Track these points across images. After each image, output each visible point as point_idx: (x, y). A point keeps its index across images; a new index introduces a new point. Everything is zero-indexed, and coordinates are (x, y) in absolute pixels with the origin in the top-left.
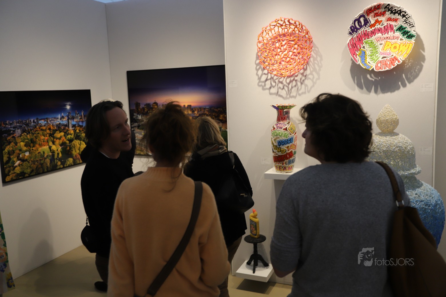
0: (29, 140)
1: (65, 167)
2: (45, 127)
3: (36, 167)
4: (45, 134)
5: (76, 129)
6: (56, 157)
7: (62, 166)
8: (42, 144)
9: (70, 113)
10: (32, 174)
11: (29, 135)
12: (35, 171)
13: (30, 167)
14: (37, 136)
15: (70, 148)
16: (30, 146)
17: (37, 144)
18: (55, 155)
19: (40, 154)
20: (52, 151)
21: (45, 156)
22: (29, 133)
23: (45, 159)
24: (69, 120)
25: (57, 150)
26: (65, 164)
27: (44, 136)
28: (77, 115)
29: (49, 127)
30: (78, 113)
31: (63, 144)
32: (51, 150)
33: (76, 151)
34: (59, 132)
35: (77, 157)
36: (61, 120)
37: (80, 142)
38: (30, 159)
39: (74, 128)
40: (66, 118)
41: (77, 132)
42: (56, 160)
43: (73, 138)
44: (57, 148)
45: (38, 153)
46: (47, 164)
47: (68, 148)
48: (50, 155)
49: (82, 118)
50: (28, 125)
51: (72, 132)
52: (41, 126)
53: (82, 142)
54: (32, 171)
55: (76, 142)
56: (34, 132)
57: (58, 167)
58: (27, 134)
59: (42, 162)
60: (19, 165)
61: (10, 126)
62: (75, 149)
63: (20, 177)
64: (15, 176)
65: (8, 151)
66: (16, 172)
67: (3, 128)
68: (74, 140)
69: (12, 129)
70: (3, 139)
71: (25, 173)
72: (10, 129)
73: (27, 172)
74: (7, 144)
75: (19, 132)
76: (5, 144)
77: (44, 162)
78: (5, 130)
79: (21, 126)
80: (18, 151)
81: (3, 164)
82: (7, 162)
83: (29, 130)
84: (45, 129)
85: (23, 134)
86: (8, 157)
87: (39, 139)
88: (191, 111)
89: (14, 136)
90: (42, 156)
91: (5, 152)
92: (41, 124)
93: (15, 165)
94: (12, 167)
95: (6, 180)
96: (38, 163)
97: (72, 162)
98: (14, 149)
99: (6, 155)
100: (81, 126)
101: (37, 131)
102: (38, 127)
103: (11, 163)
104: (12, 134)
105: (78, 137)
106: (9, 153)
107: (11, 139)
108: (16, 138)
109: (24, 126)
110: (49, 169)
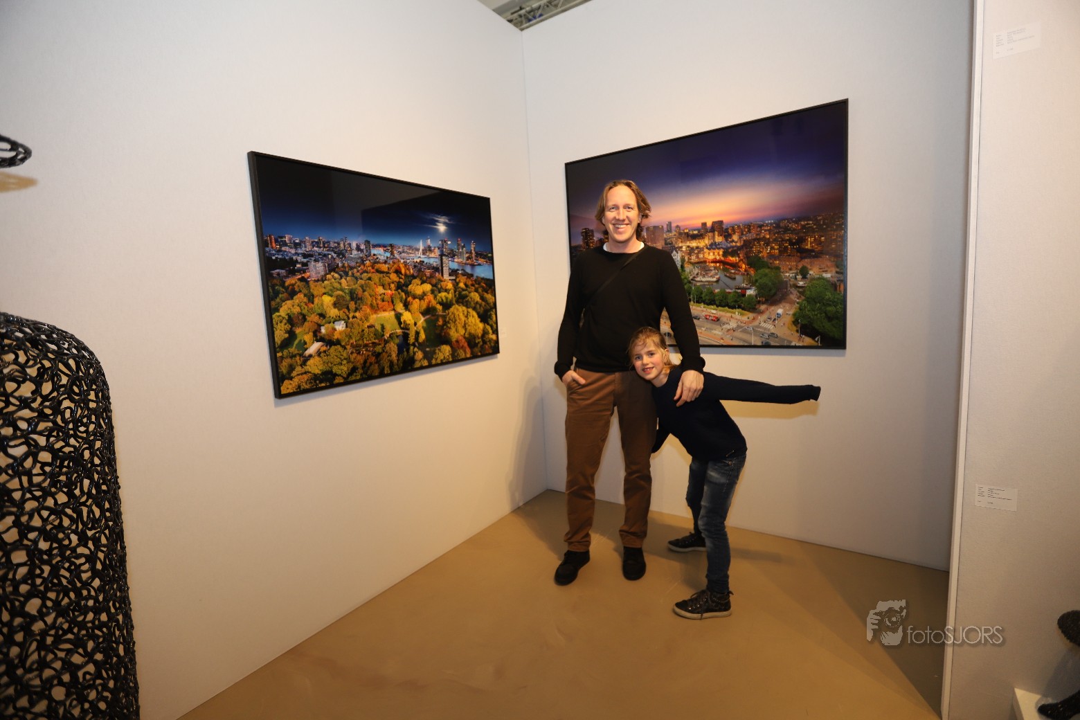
0: (345, 293)
1: (432, 364)
2: (387, 266)
3: (362, 361)
4: (387, 283)
5: (458, 280)
6: (412, 340)
7: (426, 363)
8: (380, 306)
9: (445, 241)
10: (353, 378)
11: (346, 279)
12: (361, 371)
13: (348, 360)
14: (365, 284)
15: (445, 323)
16: (348, 308)
17: (366, 304)
18: (410, 336)
19: (372, 329)
20: (402, 326)
21: (387, 336)
22: (347, 274)
23: (386, 342)
24: (444, 257)
25: (415, 324)
26: (432, 358)
27: (384, 288)
28: (461, 250)
29: (395, 266)
30: (464, 246)
31: (428, 311)
32: (400, 323)
33: (457, 331)
34: (420, 283)
35: (461, 345)
36: (424, 254)
37: (468, 312)
38: (348, 341)
39: (454, 278)
40: (437, 252)
41: (460, 288)
42: (412, 348)
43: (451, 301)
44: (414, 319)
45: (369, 327)
46: (390, 355)
47: (440, 323)
48: (398, 334)
49: (472, 258)
50: (344, 256)
51: (450, 286)
52: (376, 262)
53: (470, 310)
54: (354, 370)
55: (459, 311)
56: (359, 274)
57: (417, 364)
58: (341, 278)
59: (378, 349)
60: (319, 353)
61: (293, 251)
62: (455, 325)
63: (321, 382)
64: (308, 380)
65: (288, 314)
66: (310, 370)
67: (274, 252)
68: (453, 304)
69: (300, 259)
70: (275, 281)
71: (336, 375)
72: (294, 258)
73: (339, 372)
74: (285, 295)
75: (316, 269)
76: (280, 296)
77: (384, 351)
78: (280, 259)
79: (325, 255)
80: (316, 318)
81: (274, 349)
82: (286, 343)
83: (345, 268)
84: (386, 270)
85: (329, 276)
86: (287, 332)
87: (373, 293)
88: (721, 235)
89: (306, 277)
90: (379, 335)
91: (280, 316)
92: (377, 258)
93: (307, 353)
94: (298, 358)
95: (284, 390)
96: (369, 351)
97: (448, 354)
98: (305, 312)
99: (283, 324)
100: (470, 276)
101: (367, 273)
102: (368, 262)
103: (296, 347)
104: (299, 271)
105: (462, 299)
106: (290, 320)
107: (297, 285)
108: (311, 284)
109: (332, 257)
110: (396, 367)
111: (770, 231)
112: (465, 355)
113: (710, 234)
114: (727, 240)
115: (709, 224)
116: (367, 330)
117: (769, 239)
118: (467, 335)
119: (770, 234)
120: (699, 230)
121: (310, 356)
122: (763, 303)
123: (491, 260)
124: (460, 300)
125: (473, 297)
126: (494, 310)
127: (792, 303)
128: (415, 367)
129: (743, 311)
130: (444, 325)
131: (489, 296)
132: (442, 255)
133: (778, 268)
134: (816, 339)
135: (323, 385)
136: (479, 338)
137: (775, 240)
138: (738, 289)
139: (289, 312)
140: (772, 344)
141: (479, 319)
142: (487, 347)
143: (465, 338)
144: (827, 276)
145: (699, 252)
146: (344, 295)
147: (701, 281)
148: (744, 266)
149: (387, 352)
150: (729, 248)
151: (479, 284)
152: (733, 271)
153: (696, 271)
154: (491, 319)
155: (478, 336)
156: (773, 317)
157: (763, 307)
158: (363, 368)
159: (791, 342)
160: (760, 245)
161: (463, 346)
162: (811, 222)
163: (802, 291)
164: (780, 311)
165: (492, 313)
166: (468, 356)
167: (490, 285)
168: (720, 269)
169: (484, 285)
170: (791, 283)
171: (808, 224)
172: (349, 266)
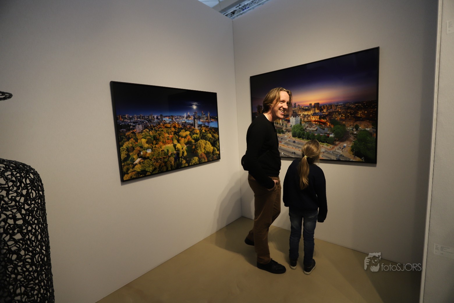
0: (151, 137)
1: (190, 165)
2: (170, 125)
3: (159, 165)
4: (170, 132)
5: (202, 129)
6: (181, 155)
7: (187, 165)
8: (167, 142)
9: (196, 113)
10: (155, 172)
11: (152, 131)
12: (158, 169)
13: (153, 165)
14: (160, 133)
15: (196, 147)
16: (153, 144)
17: (161, 141)
18: (180, 154)
19: (163, 152)
20: (176, 150)
21: (170, 154)
22: (152, 129)
23: (169, 157)
24: (195, 120)
25: (182, 149)
26: (190, 163)
27: (169, 134)
28: (203, 116)
29: (174, 124)
30: (205, 114)
31: (188, 143)
32: (175, 148)
33: (201, 151)
34: (184, 131)
35: (203, 156)
36: (186, 119)
37: (206, 142)
38: (153, 157)
39: (200, 128)
40: (192, 118)
41: (203, 132)
42: (181, 159)
43: (199, 138)
44: (182, 147)
46: (171, 162)
47: (194, 147)
48: (175, 153)
49: (208, 119)
50: (151, 122)
51: (198, 132)
52: (165, 123)
53: (207, 141)
54: (155, 169)
55: (202, 142)
56: (157, 129)
57: (183, 166)
58: (150, 131)
59: (166, 160)
60: (140, 163)
61: (129, 121)
62: (200, 148)
63: (141, 175)
64: (135, 174)
65: (127, 147)
66: (136, 170)
67: (121, 122)
68: (199, 139)
69: (132, 124)
70: (121, 134)
71: (147, 171)
72: (130, 124)
73: (149, 170)
74: (125, 139)
75: (139, 128)
76: (123, 140)
77: (168, 161)
78: (124, 124)
79: (143, 122)
80: (138, 148)
81: (120, 161)
82: (126, 159)
83: (152, 127)
84: (169, 126)
85: (144, 131)
86: (126, 155)
87: (163, 137)
88: (318, 110)
89: (134, 131)
90: (166, 154)
91: (123, 148)
92: (166, 122)
93: (135, 163)
94: (131, 165)
95: (125, 179)
96: (162, 161)
97: (197, 161)
98: (134, 146)
99: (124, 152)
100: (207, 127)
101: (161, 128)
102: (161, 124)
103: (130, 161)
104: (132, 129)
105: (204, 137)
106: (128, 150)
107: (131, 135)
108: (137, 135)
109: (146, 122)
110: (173, 167)
111: (341, 108)
112: (205, 161)
113: (313, 109)
114: (321, 112)
115: (313, 104)
116: (161, 152)
117: (340, 112)
118: (205, 152)
119: (341, 109)
120: (308, 107)
121: (136, 164)
122: (337, 141)
123: (217, 120)
124: (203, 138)
125: (209, 136)
126: (218, 141)
127: (351, 141)
128: (182, 166)
129: (328, 144)
130: (195, 148)
131: (216, 135)
132: (194, 119)
133: (344, 125)
134: (362, 158)
135: (142, 176)
136: (211, 153)
137: (343, 113)
138: (326, 134)
139: (127, 146)
140: (341, 159)
141: (211, 145)
142: (215, 157)
143: (205, 153)
144: (369, 129)
145: (308, 117)
146: (151, 138)
147: (309, 130)
148: (328, 124)
149: (169, 161)
150: (322, 115)
151: (211, 130)
152: (323, 126)
153: (307, 125)
154: (217, 145)
155: (211, 152)
156: (342, 147)
157: (337, 143)
158: (159, 168)
159: (350, 159)
160: (336, 114)
161: (204, 157)
162: (360, 104)
163: (356, 136)
164: (345, 145)
165: (217, 142)
166: (206, 161)
167: (216, 130)
168: (318, 124)
169: (214, 130)
170: (351, 132)
171: (359, 105)
172: (153, 126)
